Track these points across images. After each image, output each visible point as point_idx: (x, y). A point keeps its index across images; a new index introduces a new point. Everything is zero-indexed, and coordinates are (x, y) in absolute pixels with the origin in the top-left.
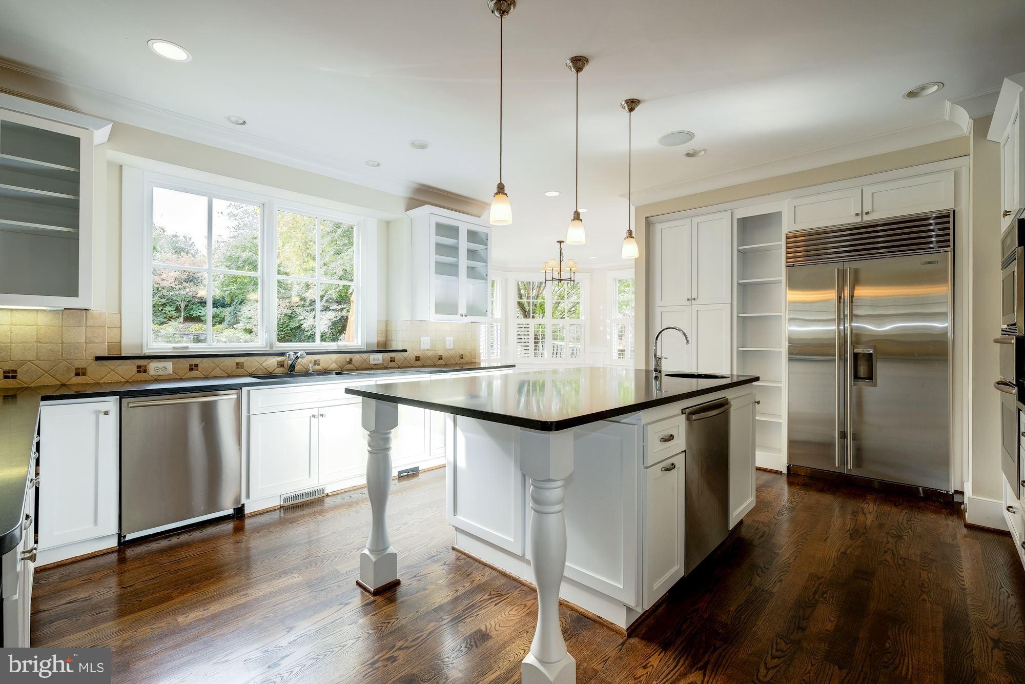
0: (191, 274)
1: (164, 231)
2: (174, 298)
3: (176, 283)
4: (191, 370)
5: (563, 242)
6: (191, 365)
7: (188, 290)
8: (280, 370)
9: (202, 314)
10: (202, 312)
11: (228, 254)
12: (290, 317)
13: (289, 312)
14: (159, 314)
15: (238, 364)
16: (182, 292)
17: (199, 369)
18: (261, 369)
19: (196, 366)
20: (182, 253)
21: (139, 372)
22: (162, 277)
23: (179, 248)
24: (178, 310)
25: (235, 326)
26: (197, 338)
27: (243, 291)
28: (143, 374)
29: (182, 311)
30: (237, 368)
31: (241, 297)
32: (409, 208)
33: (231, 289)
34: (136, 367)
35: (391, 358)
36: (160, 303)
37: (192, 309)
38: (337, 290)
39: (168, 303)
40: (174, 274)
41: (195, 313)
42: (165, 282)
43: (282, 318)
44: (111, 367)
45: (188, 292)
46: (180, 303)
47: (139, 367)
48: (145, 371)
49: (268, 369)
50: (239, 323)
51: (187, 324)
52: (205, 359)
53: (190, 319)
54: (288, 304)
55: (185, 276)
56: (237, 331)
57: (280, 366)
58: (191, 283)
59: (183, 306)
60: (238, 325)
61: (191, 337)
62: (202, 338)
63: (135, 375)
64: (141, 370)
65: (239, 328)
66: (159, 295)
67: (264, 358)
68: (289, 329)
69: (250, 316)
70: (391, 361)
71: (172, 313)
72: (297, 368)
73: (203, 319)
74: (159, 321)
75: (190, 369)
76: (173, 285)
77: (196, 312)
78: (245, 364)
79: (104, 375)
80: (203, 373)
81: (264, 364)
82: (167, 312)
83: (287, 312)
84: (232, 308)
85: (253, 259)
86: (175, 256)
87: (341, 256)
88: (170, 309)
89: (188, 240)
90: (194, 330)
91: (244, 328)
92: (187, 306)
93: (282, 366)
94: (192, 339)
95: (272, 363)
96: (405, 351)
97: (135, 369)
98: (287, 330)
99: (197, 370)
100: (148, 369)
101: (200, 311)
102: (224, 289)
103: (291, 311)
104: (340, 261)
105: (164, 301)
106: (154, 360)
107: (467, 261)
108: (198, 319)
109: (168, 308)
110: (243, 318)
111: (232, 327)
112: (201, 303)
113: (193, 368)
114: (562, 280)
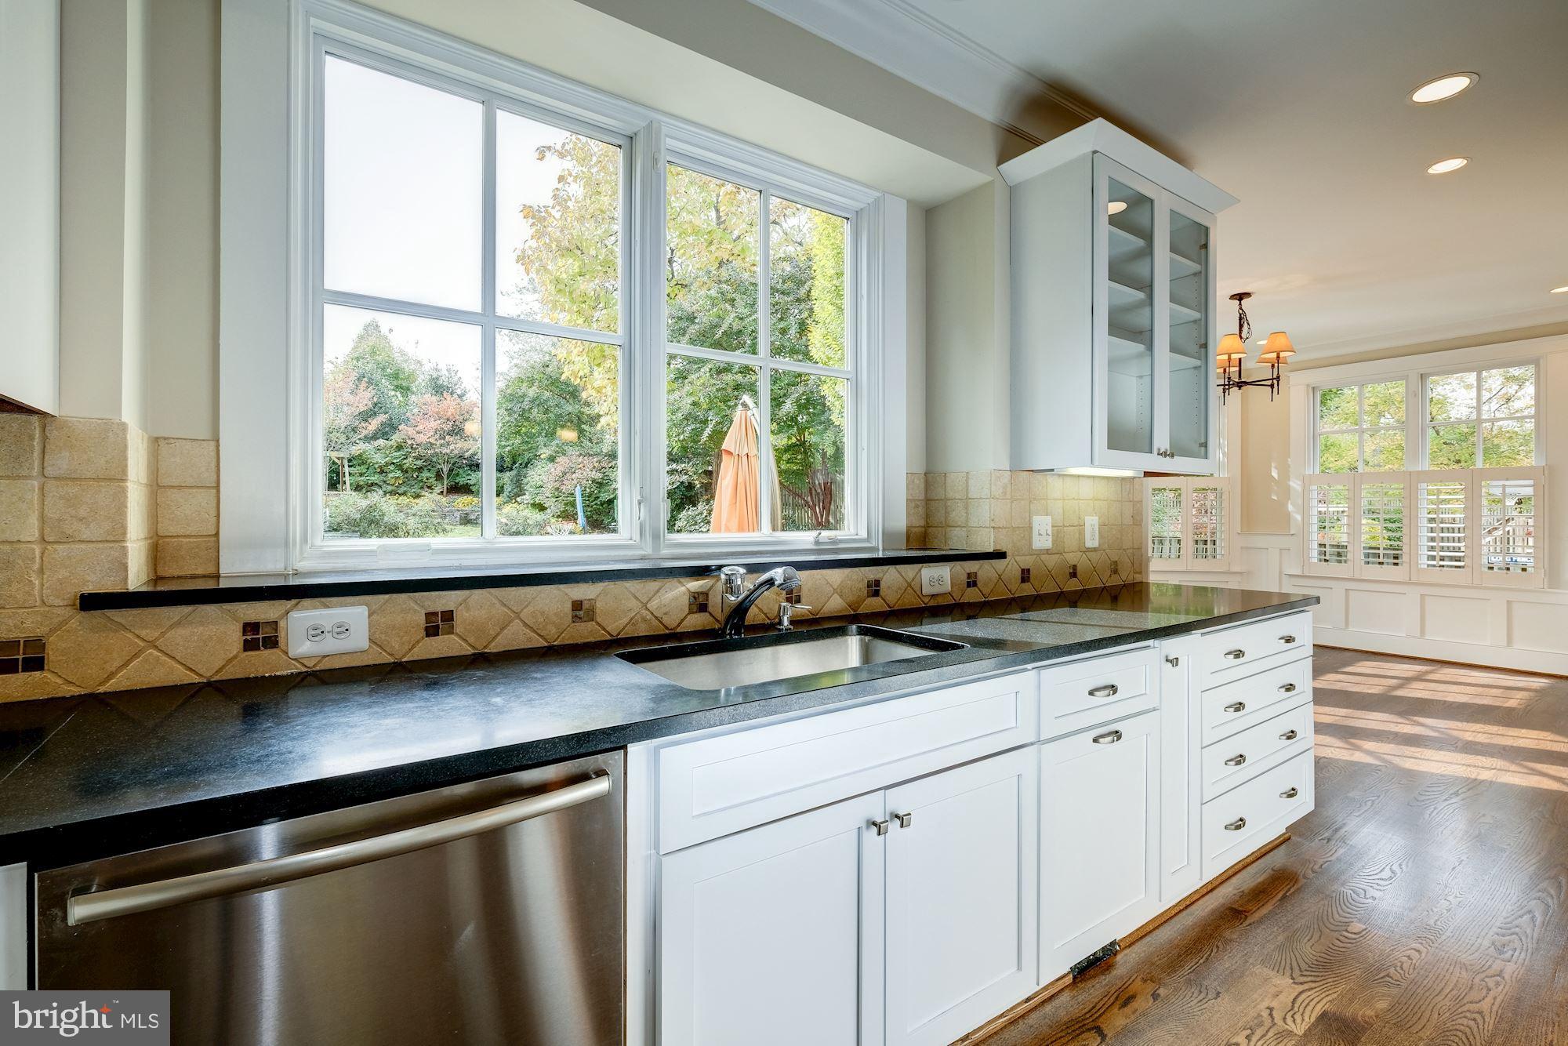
0: (457, 423)
1: (421, 365)
2: (434, 459)
3: (437, 437)
4: (432, 631)
5: (1248, 295)
6: (430, 615)
7: (452, 447)
8: (697, 621)
9: (472, 482)
10: (473, 478)
11: (509, 391)
12: (600, 485)
13: (598, 476)
14: (413, 483)
15: (577, 605)
16: (445, 450)
17: (458, 629)
18: (644, 620)
19: (448, 616)
20: (445, 393)
21: (249, 646)
22: (417, 429)
23: (441, 386)
24: (439, 476)
25: (519, 499)
26: (465, 518)
27: (530, 446)
28: (265, 653)
29: (445, 477)
30: (576, 618)
31: (527, 455)
32: (1004, 157)
33: (513, 444)
34: (239, 627)
35: (969, 575)
36: (415, 467)
37: (458, 475)
38: (682, 437)
39: (425, 466)
40: (433, 424)
41: (461, 481)
42: (422, 435)
43: (588, 485)
44: (143, 633)
45: (453, 450)
46: (442, 466)
47: (251, 627)
48: (272, 642)
49: (665, 620)
50: (525, 494)
51: (451, 497)
52: (478, 595)
53: (456, 489)
54: (596, 465)
55: (448, 427)
56: (522, 507)
57: (695, 608)
58: (458, 437)
59: (446, 469)
60: (524, 497)
61: (457, 515)
62: (472, 517)
63: (235, 657)
64: (260, 637)
65: (526, 502)
66: (413, 455)
67: (652, 585)
68: (599, 503)
69: (540, 483)
70: (969, 585)
71: (431, 480)
72: (753, 616)
73: (474, 489)
74: (414, 492)
75: (427, 629)
76: (432, 440)
77: (463, 479)
78: (599, 605)
79: (116, 664)
80: (471, 640)
81: (653, 605)
82: (425, 480)
83: (596, 477)
84: (513, 473)
85: (544, 398)
86: (434, 399)
87: (689, 379)
88: (428, 475)
89: (453, 374)
90: (461, 506)
91: (532, 502)
92: (451, 470)
93: (703, 608)
94: (458, 519)
95: (676, 599)
96: (1000, 555)
97: (235, 637)
98: (596, 504)
99: (451, 631)
100: (282, 634)
101: (469, 477)
102: (503, 443)
103: (601, 476)
104: (687, 388)
105: (419, 463)
106: (306, 602)
107: (1170, 303)
108: (466, 489)
109: (425, 474)
110: (531, 487)
111: (514, 501)
112: (470, 466)
113: (437, 624)
114: (1246, 383)
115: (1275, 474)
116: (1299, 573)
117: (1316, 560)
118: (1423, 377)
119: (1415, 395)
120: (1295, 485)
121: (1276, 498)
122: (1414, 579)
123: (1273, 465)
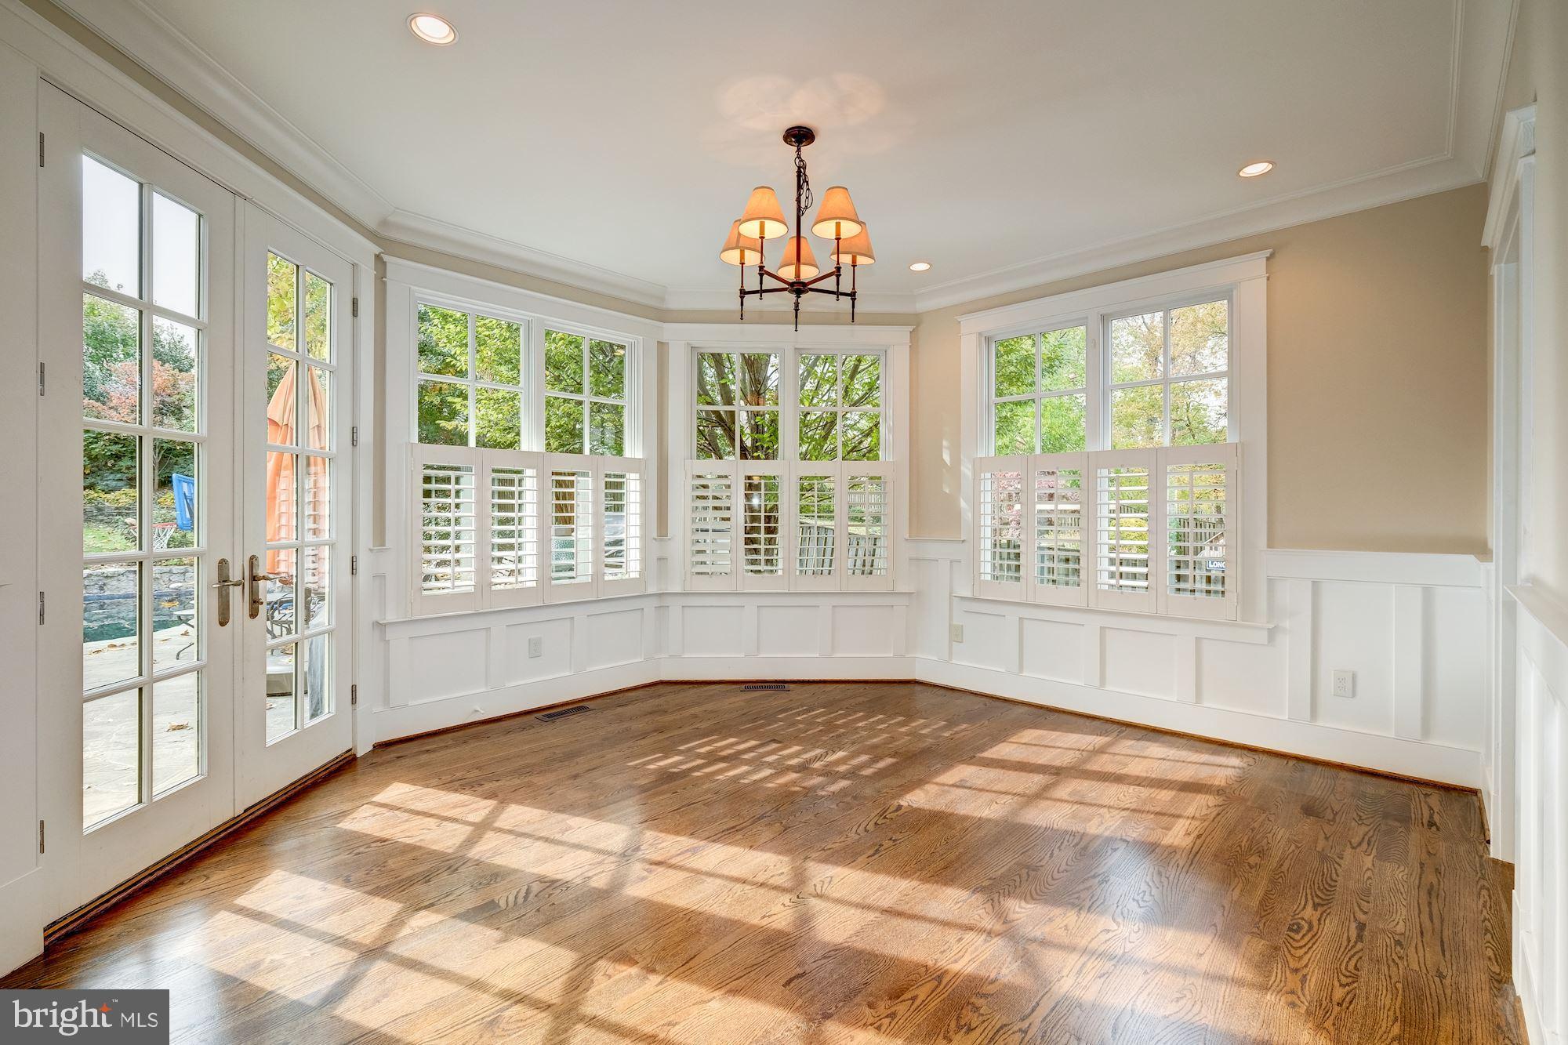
115: (946, 457)
116: (969, 595)
117: (989, 578)
118: (1105, 319)
119: (1095, 345)
120: (966, 470)
121: (947, 491)
122: (1092, 606)
123: (945, 443)
